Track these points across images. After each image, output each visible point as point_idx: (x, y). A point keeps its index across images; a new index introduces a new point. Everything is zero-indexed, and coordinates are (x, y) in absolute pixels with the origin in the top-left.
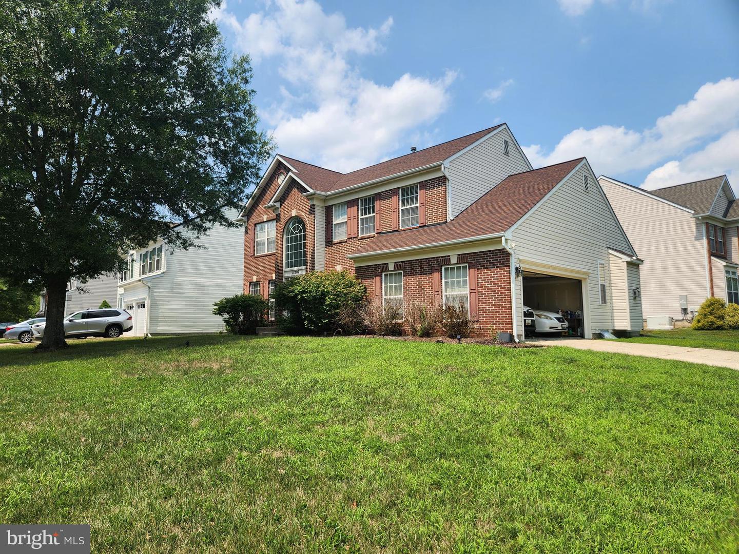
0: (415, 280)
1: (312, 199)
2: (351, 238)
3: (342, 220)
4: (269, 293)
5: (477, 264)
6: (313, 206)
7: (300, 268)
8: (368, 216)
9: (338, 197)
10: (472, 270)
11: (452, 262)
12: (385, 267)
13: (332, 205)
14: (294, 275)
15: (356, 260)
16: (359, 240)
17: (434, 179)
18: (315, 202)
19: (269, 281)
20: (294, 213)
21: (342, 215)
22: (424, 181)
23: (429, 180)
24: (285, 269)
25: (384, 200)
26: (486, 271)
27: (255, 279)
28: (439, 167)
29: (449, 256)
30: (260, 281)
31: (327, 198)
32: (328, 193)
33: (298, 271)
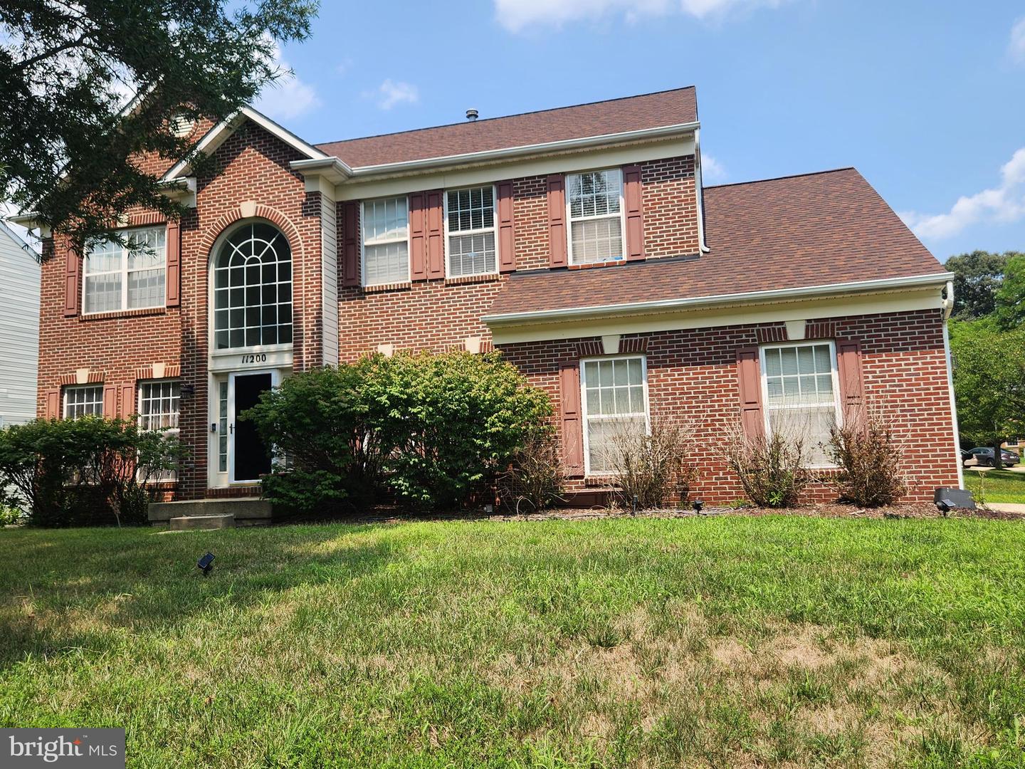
1: (315, 178)
2: (424, 281)
3: (389, 237)
4: (136, 413)
5: (862, 342)
6: (314, 197)
7: (272, 347)
8: (472, 231)
9: (382, 181)
10: (850, 356)
11: (791, 336)
12: (592, 348)
13: (359, 201)
14: (249, 365)
15: (497, 327)
16: (447, 286)
17: (664, 160)
18: (321, 188)
19: (138, 381)
20: (248, 209)
21: (391, 225)
22: (638, 163)
23: (651, 162)
24: (212, 349)
25: (523, 197)
26: (884, 358)
27: (82, 376)
28: (688, 135)
29: (782, 323)
30: (103, 383)
31: (352, 181)
32: (356, 170)
33: (263, 356)
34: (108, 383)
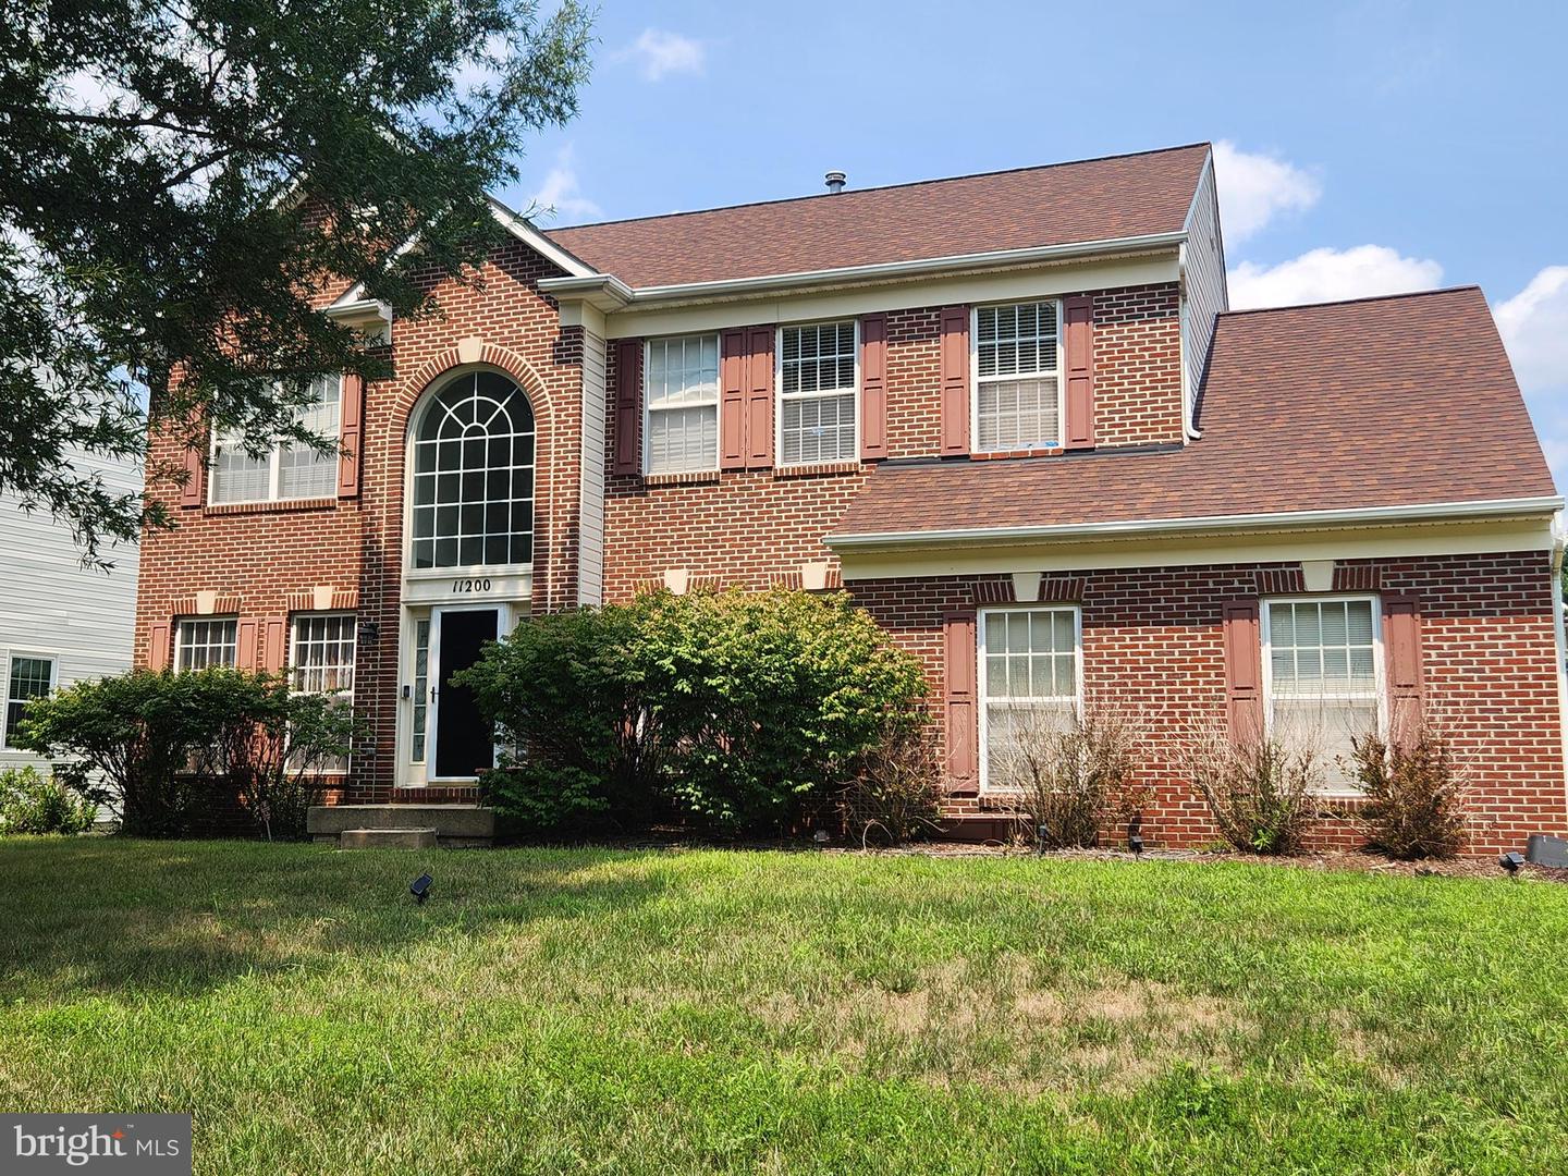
0: (1145, 643)
1: (577, 304)
2: (741, 470)
3: (687, 398)
4: (286, 664)
5: (1422, 599)
6: (572, 335)
7: (500, 569)
8: (819, 393)
9: (680, 309)
10: (1403, 621)
11: (1310, 587)
12: (997, 590)
13: (644, 339)
14: (464, 595)
15: (847, 554)
16: (777, 479)
17: (1130, 289)
18: (586, 321)
19: (291, 614)
20: (470, 351)
21: (693, 378)
22: (1087, 293)
23: (1109, 291)
24: (407, 569)
25: (901, 340)
26: (1457, 625)
27: (206, 603)
28: (1170, 250)
29: (1297, 564)
30: (237, 614)
31: (633, 308)
32: (640, 292)
33: (486, 582)
34: (245, 615)
